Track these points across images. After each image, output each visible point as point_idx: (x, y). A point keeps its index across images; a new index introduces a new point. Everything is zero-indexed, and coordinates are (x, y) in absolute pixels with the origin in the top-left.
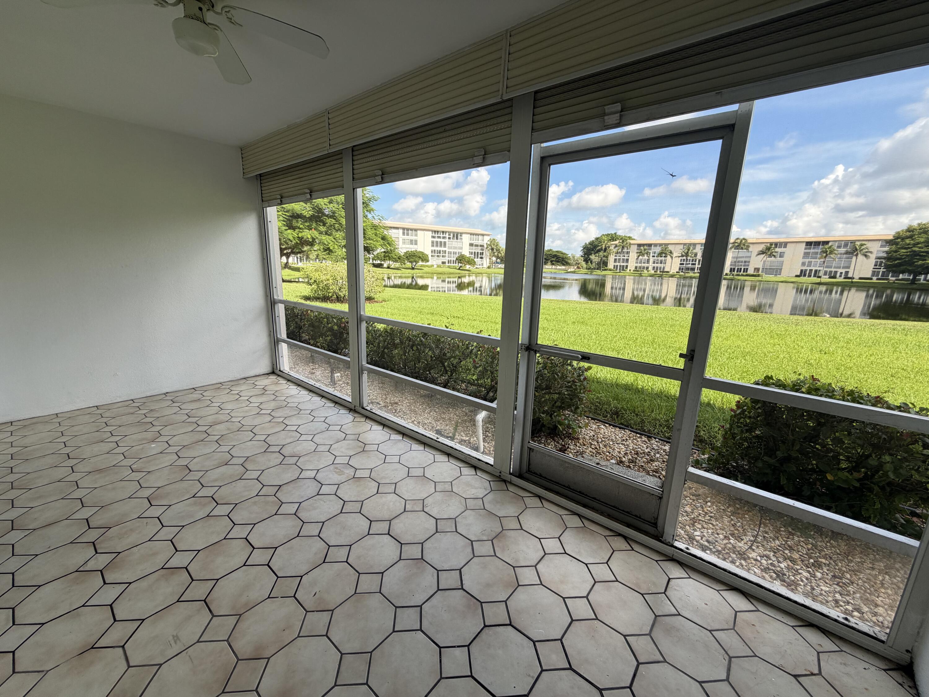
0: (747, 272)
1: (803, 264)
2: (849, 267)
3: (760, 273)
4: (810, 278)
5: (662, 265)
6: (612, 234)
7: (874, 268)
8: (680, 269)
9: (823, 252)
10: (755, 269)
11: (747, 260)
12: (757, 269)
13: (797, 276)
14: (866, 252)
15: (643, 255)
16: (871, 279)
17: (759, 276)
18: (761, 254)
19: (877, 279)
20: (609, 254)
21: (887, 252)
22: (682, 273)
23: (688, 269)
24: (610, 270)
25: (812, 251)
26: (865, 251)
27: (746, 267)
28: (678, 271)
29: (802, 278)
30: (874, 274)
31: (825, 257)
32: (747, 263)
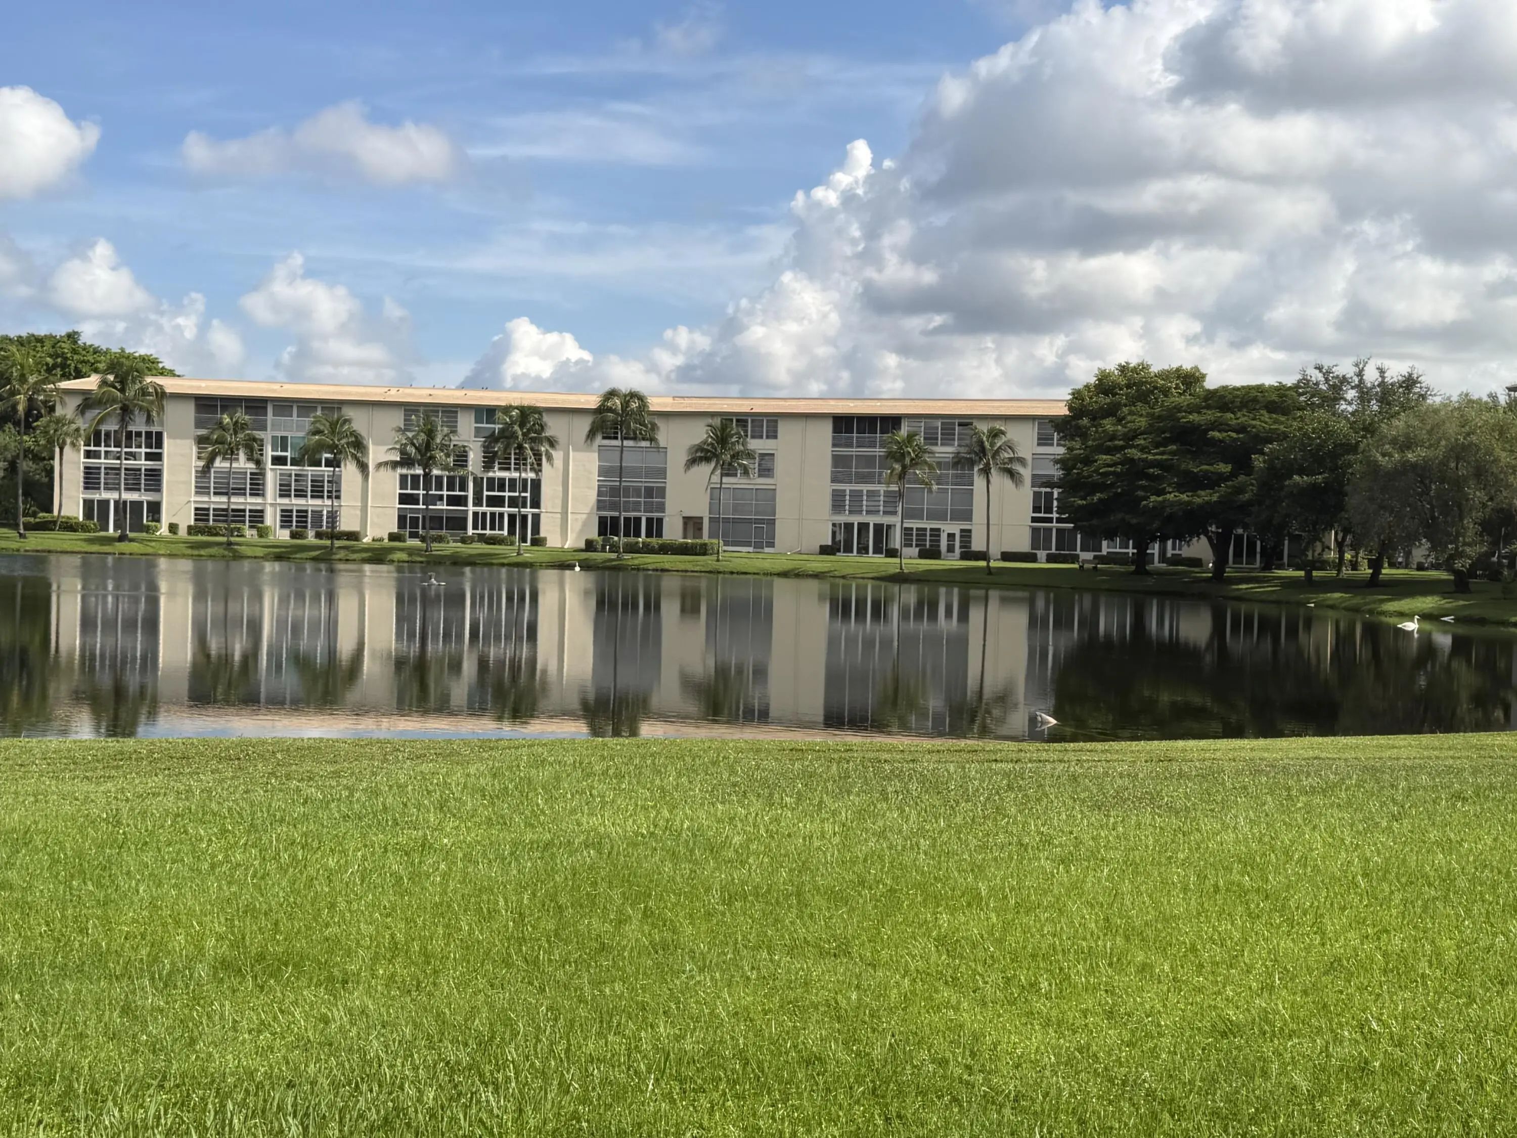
0: (660, 534)
1: (838, 501)
2: (967, 515)
3: (705, 538)
4: (864, 559)
5: (324, 504)
6: (55, 341)
7: (1034, 520)
8: (402, 520)
9: (891, 455)
10: (687, 520)
11: (654, 483)
12: (692, 524)
13: (825, 550)
14: (1011, 460)
15: (230, 453)
16: (1032, 558)
17: (703, 550)
18: (701, 459)
19: (1051, 559)
20: (54, 442)
21: (1062, 462)
22: (415, 543)
23: (436, 521)
24: (69, 526)
25: (854, 451)
26: (1006, 455)
27: (655, 515)
28: (395, 529)
29: (841, 556)
30: (1038, 537)
31: (902, 476)
32: (656, 494)
